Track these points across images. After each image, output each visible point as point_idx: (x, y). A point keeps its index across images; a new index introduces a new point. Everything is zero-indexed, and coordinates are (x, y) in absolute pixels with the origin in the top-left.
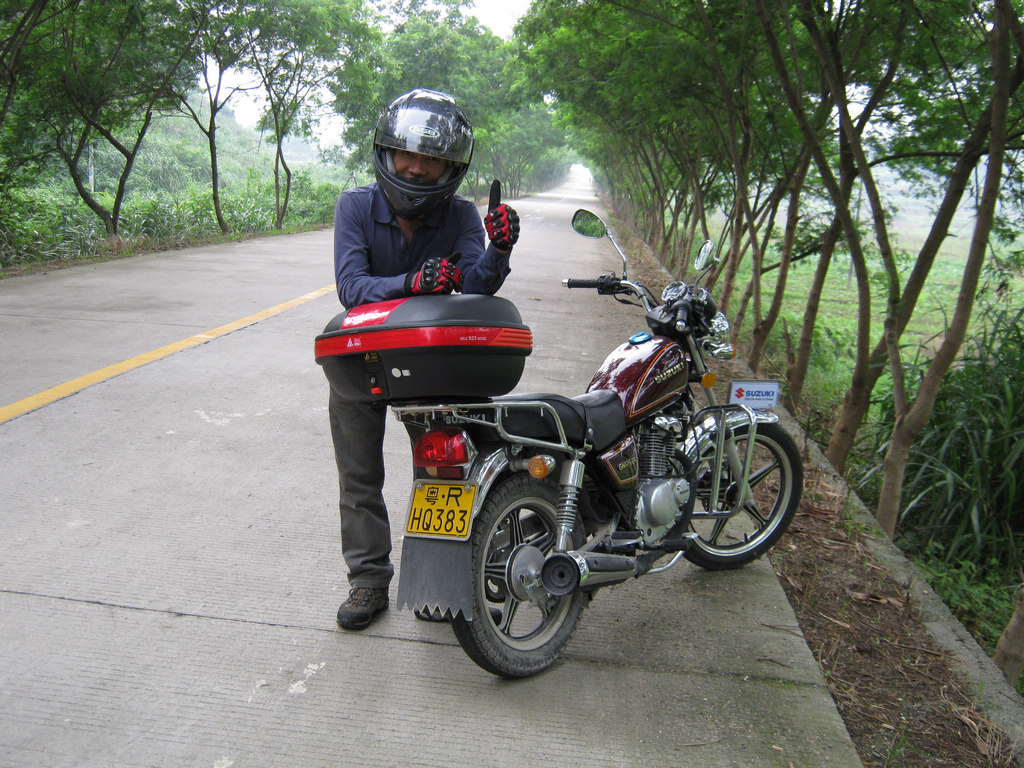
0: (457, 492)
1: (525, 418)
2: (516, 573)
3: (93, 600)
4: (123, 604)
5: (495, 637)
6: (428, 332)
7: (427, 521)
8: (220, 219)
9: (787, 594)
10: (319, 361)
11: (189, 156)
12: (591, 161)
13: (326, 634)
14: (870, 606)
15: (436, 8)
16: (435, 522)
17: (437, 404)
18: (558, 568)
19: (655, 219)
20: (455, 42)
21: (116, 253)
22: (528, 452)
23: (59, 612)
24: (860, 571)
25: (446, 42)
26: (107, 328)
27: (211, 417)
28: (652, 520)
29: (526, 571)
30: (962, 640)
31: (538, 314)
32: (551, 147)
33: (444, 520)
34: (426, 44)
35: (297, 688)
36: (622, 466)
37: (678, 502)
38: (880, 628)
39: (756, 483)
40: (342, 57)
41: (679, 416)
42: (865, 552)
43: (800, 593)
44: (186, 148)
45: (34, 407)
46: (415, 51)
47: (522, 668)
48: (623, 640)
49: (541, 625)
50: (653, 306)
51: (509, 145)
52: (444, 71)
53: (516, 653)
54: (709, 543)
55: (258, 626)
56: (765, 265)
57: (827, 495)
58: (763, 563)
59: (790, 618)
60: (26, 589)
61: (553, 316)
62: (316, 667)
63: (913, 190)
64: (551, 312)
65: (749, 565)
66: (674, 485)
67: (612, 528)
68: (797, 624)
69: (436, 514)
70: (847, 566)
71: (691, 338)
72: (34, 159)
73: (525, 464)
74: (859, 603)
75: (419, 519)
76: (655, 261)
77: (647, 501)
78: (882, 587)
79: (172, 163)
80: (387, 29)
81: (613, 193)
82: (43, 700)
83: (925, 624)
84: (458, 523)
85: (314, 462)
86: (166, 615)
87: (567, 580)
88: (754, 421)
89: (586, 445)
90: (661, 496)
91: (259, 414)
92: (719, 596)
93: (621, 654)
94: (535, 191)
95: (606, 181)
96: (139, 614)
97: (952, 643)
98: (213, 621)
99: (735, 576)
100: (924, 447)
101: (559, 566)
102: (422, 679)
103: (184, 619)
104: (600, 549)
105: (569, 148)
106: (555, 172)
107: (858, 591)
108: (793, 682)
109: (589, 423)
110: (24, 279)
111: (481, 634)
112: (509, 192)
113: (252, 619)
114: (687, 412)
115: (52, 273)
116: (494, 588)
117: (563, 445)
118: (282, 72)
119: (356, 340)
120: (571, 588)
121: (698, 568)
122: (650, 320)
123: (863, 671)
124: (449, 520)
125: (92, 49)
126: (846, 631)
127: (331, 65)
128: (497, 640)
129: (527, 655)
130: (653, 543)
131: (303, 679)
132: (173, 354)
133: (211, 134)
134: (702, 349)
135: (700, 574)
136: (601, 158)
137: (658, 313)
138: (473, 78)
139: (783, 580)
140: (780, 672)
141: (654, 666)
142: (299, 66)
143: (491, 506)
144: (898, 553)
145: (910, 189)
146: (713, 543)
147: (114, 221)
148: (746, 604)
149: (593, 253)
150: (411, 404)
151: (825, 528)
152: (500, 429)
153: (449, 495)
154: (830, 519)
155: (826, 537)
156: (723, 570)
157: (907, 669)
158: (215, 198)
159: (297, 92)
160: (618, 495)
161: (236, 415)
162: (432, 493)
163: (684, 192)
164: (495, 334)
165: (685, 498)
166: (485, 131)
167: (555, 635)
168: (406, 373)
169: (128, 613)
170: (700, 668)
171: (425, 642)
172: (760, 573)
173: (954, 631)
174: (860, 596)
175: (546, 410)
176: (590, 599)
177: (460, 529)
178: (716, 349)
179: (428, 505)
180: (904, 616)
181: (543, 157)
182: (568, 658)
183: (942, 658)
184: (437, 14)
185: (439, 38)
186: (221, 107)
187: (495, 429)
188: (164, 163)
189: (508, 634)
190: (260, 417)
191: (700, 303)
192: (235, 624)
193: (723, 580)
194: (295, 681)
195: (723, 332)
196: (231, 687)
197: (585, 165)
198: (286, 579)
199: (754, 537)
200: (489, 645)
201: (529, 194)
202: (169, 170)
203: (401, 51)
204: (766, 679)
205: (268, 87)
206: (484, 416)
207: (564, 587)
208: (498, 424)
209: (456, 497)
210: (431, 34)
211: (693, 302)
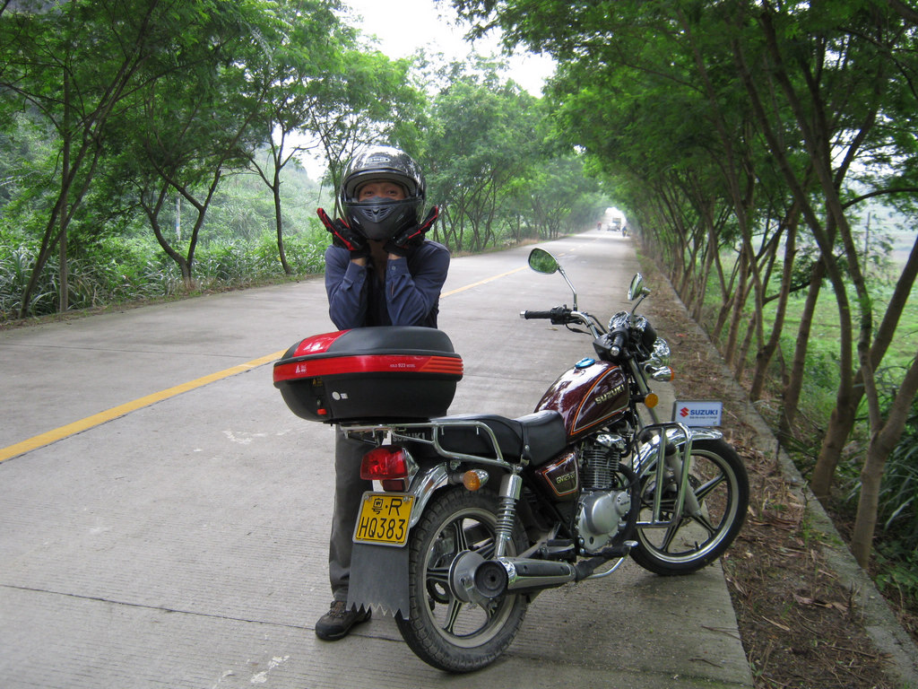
0: (398, 503)
1: (461, 436)
2: (458, 576)
3: (98, 597)
4: (121, 601)
5: (436, 635)
6: (364, 359)
7: (373, 528)
8: (284, 262)
9: (732, 599)
10: (277, 384)
11: (266, 208)
12: (623, 204)
13: (295, 630)
14: (815, 610)
15: (475, 73)
16: (379, 530)
17: (377, 424)
18: (489, 571)
19: (677, 256)
20: (493, 103)
21: (188, 293)
22: (466, 466)
23: (66, 607)
24: (810, 578)
25: (485, 102)
26: (163, 359)
27: (236, 437)
28: (594, 530)
29: (467, 575)
30: (900, 644)
31: (552, 343)
32: (586, 193)
33: (386, 528)
34: (467, 103)
35: (260, 678)
36: (560, 479)
37: (618, 512)
38: (820, 631)
39: (702, 496)
40: (391, 119)
41: (624, 434)
42: (820, 560)
43: (745, 597)
44: (263, 201)
45: (84, 428)
46: (458, 110)
47: (463, 664)
48: (568, 640)
49: (487, 624)
50: (600, 334)
51: (547, 192)
52: (484, 128)
53: (457, 649)
54: (660, 551)
55: (237, 623)
56: (767, 296)
57: (790, 506)
58: (716, 569)
59: (729, 619)
60: (41, 587)
61: (566, 344)
62: (280, 660)
63: (908, 223)
64: (565, 340)
65: (701, 570)
66: (614, 497)
67: (552, 536)
68: (736, 627)
69: (379, 522)
70: (800, 572)
71: (633, 363)
72: (122, 213)
73: (461, 478)
74: (804, 608)
75: (366, 527)
76: (672, 293)
77: (588, 512)
78: (830, 592)
79: (251, 214)
80: (433, 92)
81: (643, 233)
82: (33, 684)
83: (867, 628)
84: (397, 531)
85: (319, 477)
86: (157, 611)
87: (498, 582)
88: (689, 437)
89: (522, 460)
90: (602, 507)
91: (279, 434)
92: (666, 600)
93: (562, 652)
94: (573, 232)
95: (636, 223)
96: (134, 610)
97: (890, 646)
98: (198, 617)
99: (685, 581)
100: (907, 461)
101: (490, 571)
102: (373, 672)
103: (172, 615)
104: (538, 556)
105: (602, 193)
106: (591, 215)
107: (805, 596)
108: (722, 681)
109: (526, 439)
110: (103, 317)
111: (422, 632)
112: (549, 234)
113: (232, 616)
114: (630, 430)
115: (128, 312)
116: (441, 591)
117: (499, 460)
118: (338, 132)
119: (302, 367)
120: (500, 591)
121: (652, 573)
122: (597, 347)
123: (796, 672)
124: (390, 528)
125: (170, 118)
126: (786, 633)
127: (382, 126)
128: (438, 637)
129: (469, 652)
130: (596, 550)
131: (266, 670)
132: (215, 382)
133: (275, 189)
134: (644, 372)
135: (653, 580)
136: (632, 202)
137: (604, 341)
138: (509, 132)
139: (730, 586)
140: (710, 671)
141: (590, 664)
142: (354, 127)
143: (432, 516)
144: (852, 561)
145: (905, 221)
146: (664, 551)
147: (189, 265)
148: (691, 608)
149: (614, 287)
150: (355, 424)
151: (785, 537)
152: (437, 446)
153: (392, 506)
154: (791, 528)
155: (784, 545)
156: (674, 576)
157: (839, 670)
158: (280, 244)
159: (353, 150)
160: (557, 506)
161: (259, 435)
162: (378, 503)
163: (702, 231)
164: (424, 362)
165: (626, 509)
166: (523, 179)
167: (498, 634)
168: (344, 396)
169: (125, 609)
170: (634, 666)
171: (383, 639)
172: (711, 579)
173: (894, 634)
174: (806, 600)
175: (481, 429)
176: (528, 601)
177: (399, 536)
178: (655, 371)
179: (374, 515)
180: (846, 620)
181: (579, 202)
182: (512, 655)
183: (877, 660)
184: (476, 77)
185: (479, 98)
186: (284, 165)
187: (432, 446)
188: (244, 214)
189: (451, 633)
190: (280, 436)
191: (638, 331)
192: (217, 620)
193: (675, 585)
194: (258, 672)
195: (664, 356)
196: (200, 676)
197: (618, 208)
198: (270, 581)
199: (704, 545)
200: (430, 642)
201: (568, 235)
202: (248, 220)
203: (448, 111)
204: (696, 678)
205: (327, 145)
206: (423, 434)
207: (495, 590)
208: (434, 442)
209: (397, 507)
210: (472, 95)
211: (630, 330)
